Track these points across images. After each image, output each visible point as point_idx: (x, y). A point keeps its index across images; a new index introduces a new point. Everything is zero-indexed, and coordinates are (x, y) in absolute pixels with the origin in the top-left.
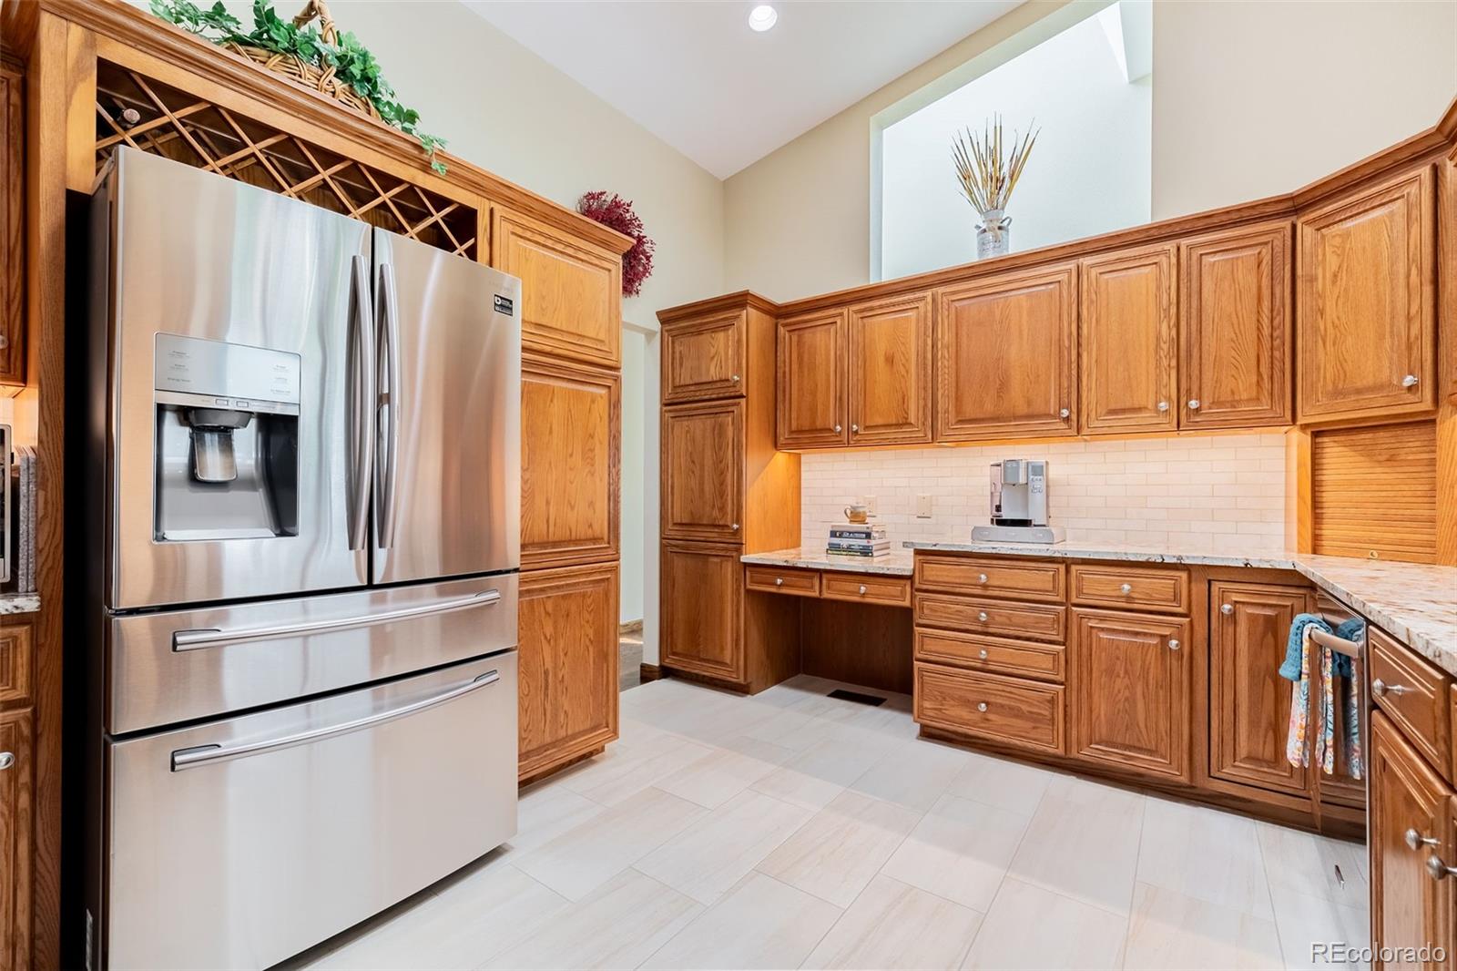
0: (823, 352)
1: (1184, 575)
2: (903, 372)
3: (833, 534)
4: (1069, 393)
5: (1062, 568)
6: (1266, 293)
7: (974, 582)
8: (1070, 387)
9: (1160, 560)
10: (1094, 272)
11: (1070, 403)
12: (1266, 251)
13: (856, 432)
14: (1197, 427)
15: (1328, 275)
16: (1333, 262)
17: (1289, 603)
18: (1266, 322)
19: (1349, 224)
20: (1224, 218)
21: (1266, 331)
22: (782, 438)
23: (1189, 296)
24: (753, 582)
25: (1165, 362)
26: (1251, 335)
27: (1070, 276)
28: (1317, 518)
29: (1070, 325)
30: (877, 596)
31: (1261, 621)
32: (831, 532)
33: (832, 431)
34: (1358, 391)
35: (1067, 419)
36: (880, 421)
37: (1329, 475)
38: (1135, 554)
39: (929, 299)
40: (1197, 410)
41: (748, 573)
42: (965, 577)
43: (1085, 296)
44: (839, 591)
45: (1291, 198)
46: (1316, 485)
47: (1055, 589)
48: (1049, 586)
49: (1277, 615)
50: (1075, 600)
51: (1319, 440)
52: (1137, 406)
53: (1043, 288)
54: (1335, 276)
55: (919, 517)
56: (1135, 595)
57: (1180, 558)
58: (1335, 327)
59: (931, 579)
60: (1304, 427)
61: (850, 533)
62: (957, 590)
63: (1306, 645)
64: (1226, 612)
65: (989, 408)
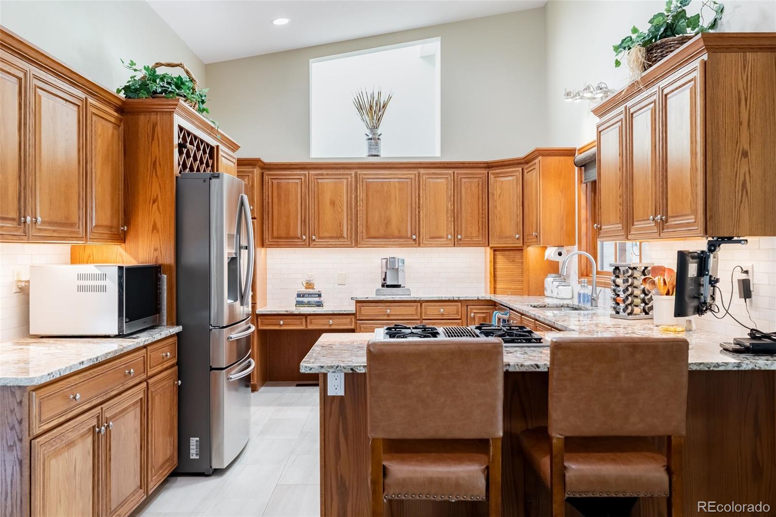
0: (294, 193)
1: (460, 304)
2: (340, 211)
3: (299, 296)
4: (415, 229)
5: (419, 304)
6: (481, 196)
7: (384, 313)
8: (415, 225)
9: (452, 299)
10: (424, 177)
11: (415, 232)
12: (480, 180)
13: (314, 240)
14: (460, 245)
15: (498, 195)
16: (499, 191)
17: (489, 311)
18: (480, 207)
19: (503, 179)
20: (468, 165)
21: (481, 211)
22: (267, 241)
23: (457, 193)
24: (263, 324)
25: (450, 219)
26: (476, 212)
27: (415, 177)
28: (495, 281)
29: (415, 199)
30: (337, 325)
31: (482, 318)
32: (297, 294)
33: (299, 238)
34: (506, 237)
35: (415, 240)
36: (327, 234)
37: (499, 266)
38: (445, 297)
39: (353, 175)
40: (460, 239)
41: (259, 320)
42: (380, 312)
43: (421, 186)
44: (317, 324)
45: (487, 163)
46: (495, 269)
47: (416, 314)
48: (414, 313)
49: (486, 316)
50: (424, 318)
51: (495, 253)
52: (440, 236)
53: (405, 180)
54: (499, 196)
55: (339, 285)
56: (444, 313)
57: (459, 298)
58: (499, 213)
59: (364, 314)
60: (491, 248)
61: (309, 295)
62: (377, 318)
63: (497, 319)
64: (472, 316)
65: (382, 232)
